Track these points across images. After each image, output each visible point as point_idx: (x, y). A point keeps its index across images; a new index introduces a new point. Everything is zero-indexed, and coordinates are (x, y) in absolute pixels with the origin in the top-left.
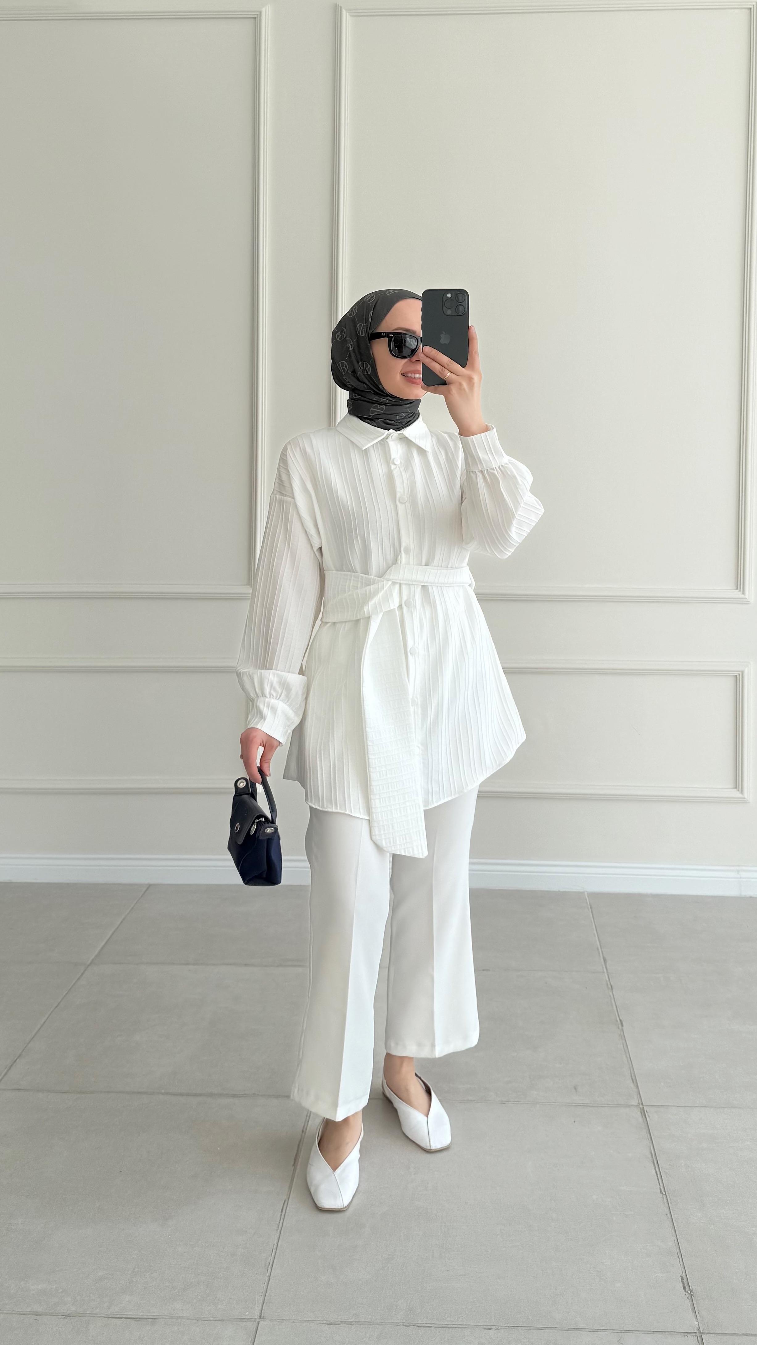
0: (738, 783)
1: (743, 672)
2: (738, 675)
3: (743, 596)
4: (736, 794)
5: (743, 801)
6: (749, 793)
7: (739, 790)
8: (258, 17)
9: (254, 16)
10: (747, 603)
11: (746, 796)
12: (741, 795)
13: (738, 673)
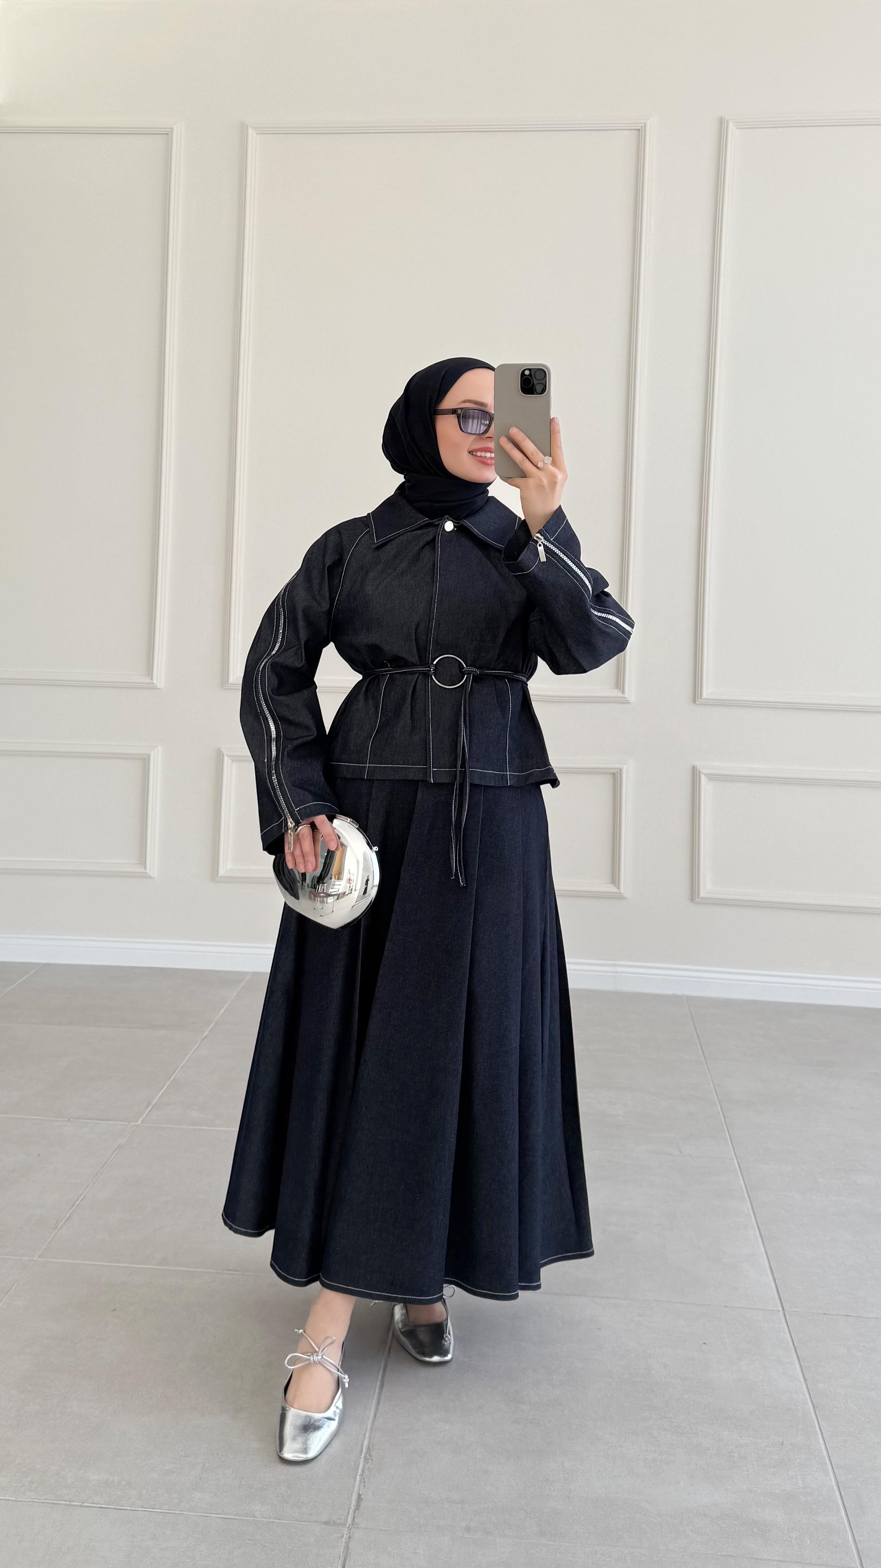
0: (615, 879)
1: (621, 770)
2: (616, 772)
3: (621, 695)
4: (612, 889)
5: (620, 897)
6: (625, 888)
7: (615, 886)
8: (172, 133)
9: (166, 132)
10: (627, 702)
11: (622, 891)
12: (616, 890)
13: (616, 770)
